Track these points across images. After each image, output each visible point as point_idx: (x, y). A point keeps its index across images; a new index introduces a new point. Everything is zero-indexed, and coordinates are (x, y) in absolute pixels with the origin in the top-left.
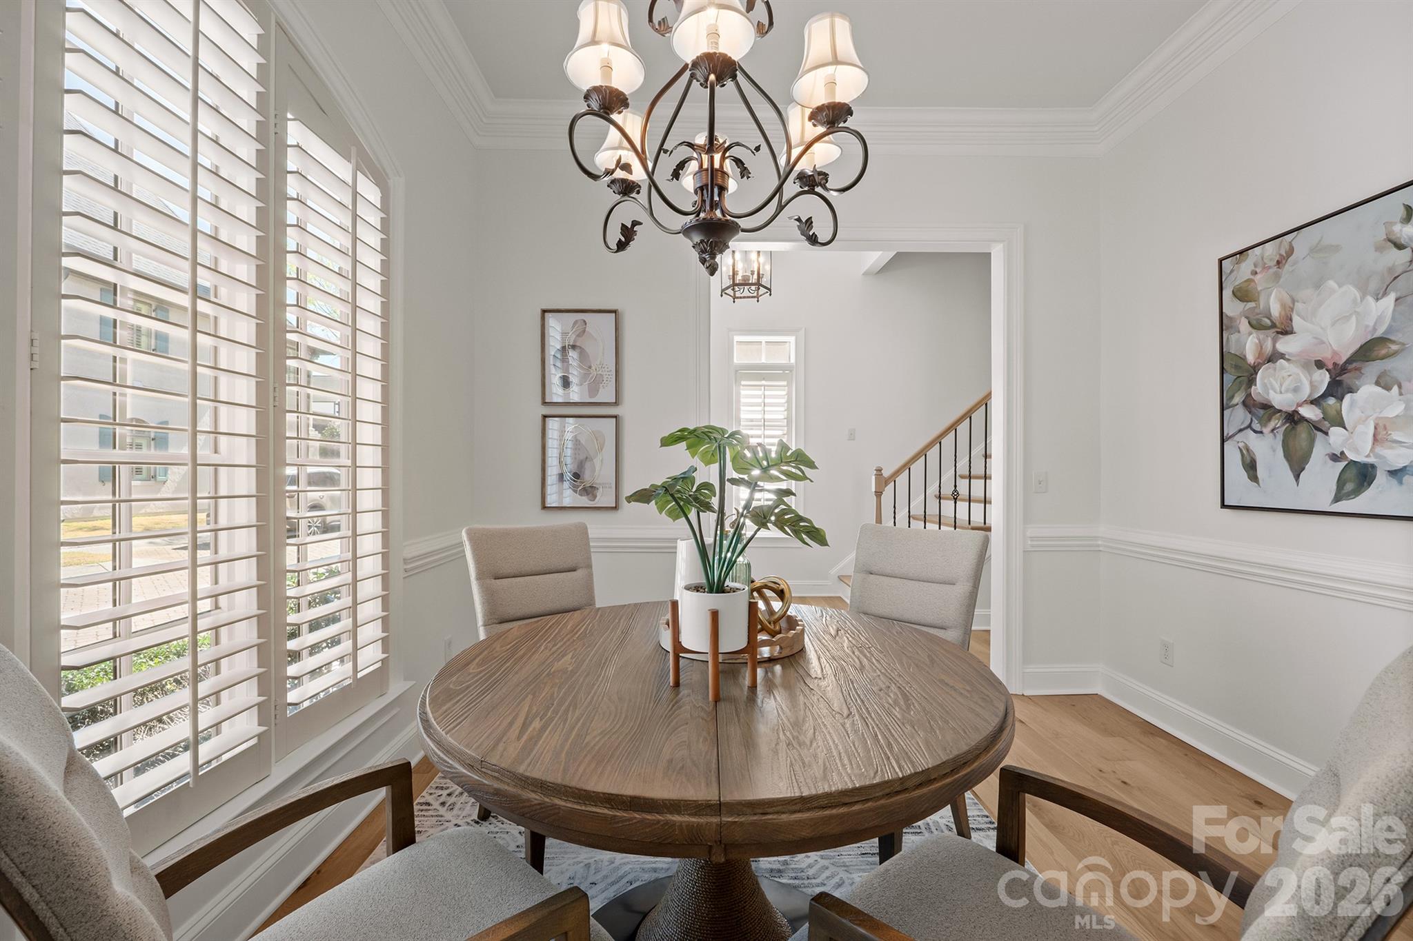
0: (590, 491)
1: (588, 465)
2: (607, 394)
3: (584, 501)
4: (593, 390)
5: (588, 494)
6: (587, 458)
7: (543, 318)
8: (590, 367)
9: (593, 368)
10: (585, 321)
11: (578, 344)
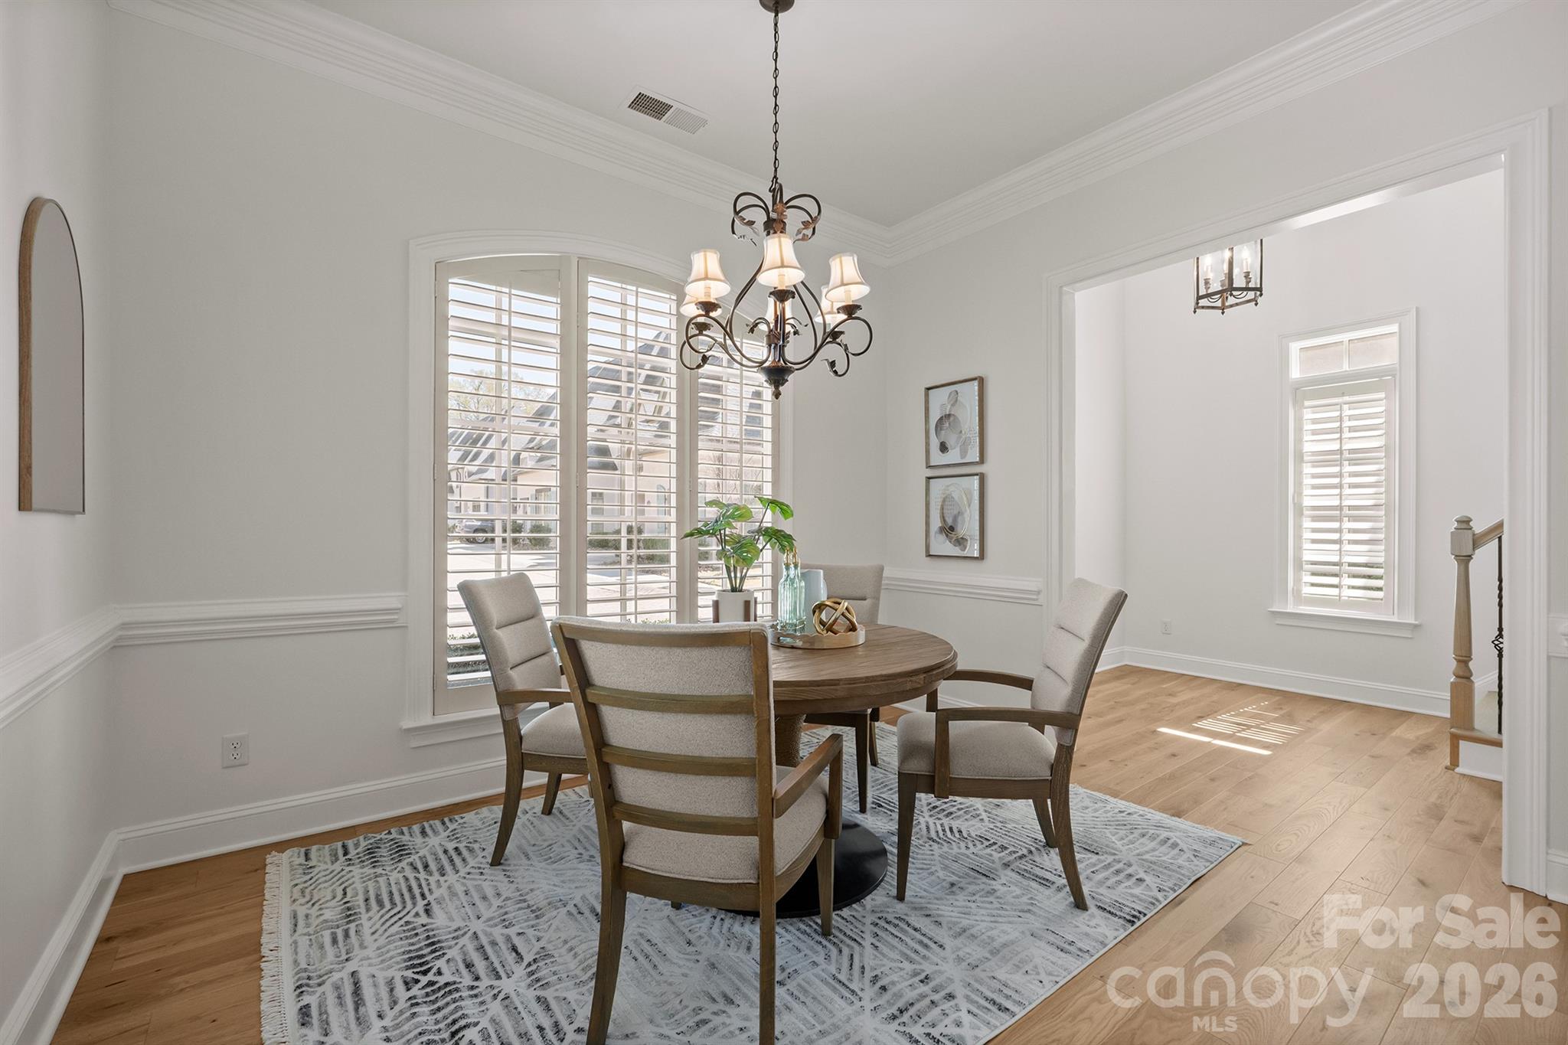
0: (961, 542)
1: (960, 519)
2: (973, 455)
3: (956, 551)
4: (964, 453)
5: (960, 544)
6: (959, 513)
7: (927, 396)
8: (961, 432)
9: (963, 432)
10: (956, 392)
11: (953, 413)
